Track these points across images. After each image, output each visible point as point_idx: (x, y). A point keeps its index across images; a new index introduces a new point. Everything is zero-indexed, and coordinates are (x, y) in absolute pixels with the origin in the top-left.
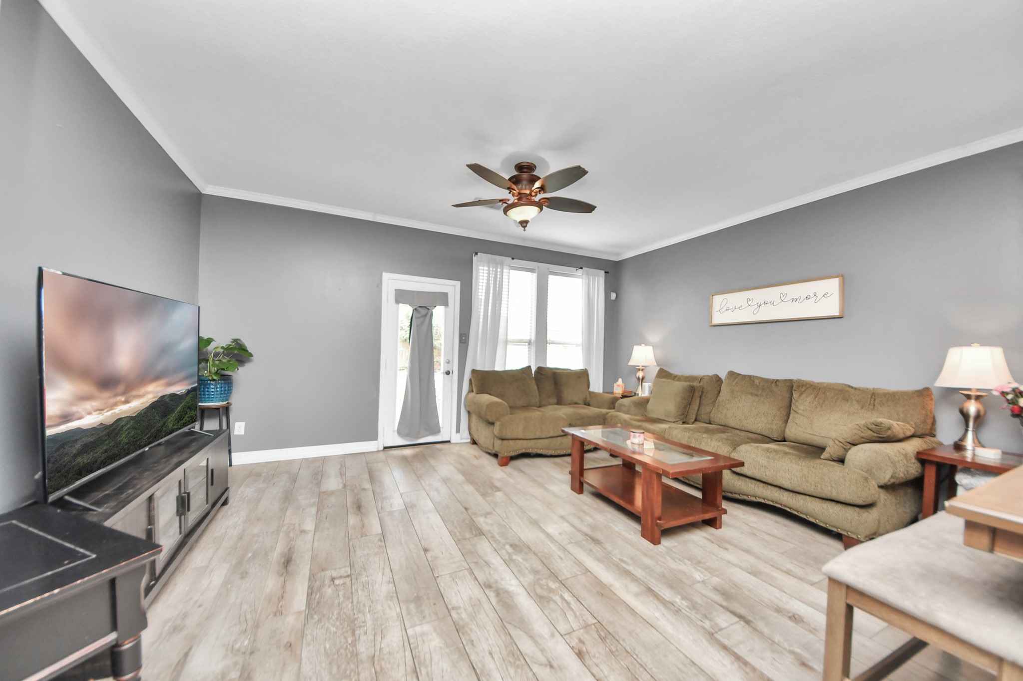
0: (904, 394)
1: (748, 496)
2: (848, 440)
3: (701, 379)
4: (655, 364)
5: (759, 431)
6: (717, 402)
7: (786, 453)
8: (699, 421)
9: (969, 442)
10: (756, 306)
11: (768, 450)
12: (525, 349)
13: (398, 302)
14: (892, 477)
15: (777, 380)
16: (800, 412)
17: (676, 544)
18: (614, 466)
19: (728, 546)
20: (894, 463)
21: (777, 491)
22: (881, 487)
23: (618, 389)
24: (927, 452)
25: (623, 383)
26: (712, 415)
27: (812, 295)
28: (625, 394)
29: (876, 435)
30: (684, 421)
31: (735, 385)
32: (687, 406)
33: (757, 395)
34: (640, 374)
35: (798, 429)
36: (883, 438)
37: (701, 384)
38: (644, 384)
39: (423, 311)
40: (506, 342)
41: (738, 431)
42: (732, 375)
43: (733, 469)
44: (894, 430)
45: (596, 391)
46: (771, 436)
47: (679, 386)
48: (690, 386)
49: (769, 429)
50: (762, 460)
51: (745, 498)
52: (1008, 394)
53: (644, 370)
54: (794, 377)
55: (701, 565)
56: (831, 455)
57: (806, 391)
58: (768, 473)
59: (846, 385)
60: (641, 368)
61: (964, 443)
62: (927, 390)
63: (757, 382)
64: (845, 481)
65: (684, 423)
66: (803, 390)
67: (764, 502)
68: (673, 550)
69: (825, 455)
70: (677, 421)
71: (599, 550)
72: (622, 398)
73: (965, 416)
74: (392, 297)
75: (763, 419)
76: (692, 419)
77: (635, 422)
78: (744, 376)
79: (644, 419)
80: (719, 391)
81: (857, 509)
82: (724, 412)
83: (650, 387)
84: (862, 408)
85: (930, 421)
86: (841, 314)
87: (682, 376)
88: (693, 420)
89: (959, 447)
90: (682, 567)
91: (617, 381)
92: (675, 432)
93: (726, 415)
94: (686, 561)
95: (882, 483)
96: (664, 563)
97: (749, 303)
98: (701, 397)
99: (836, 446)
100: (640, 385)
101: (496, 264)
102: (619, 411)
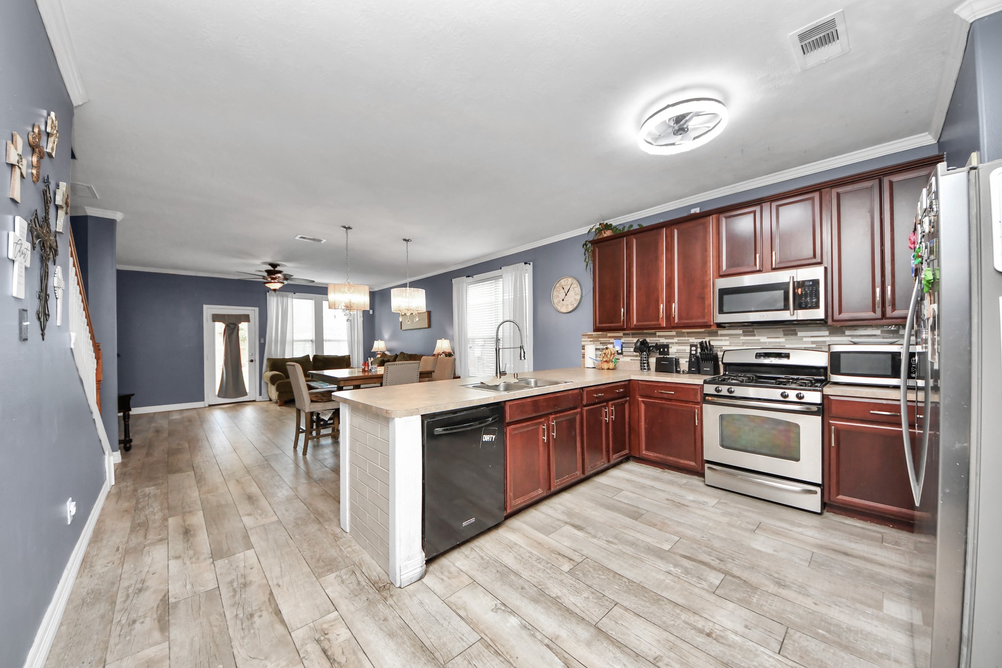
12: (309, 344)
13: (214, 321)
39: (232, 326)
40: (293, 341)
60: (379, 353)
74: (210, 318)
101: (283, 296)
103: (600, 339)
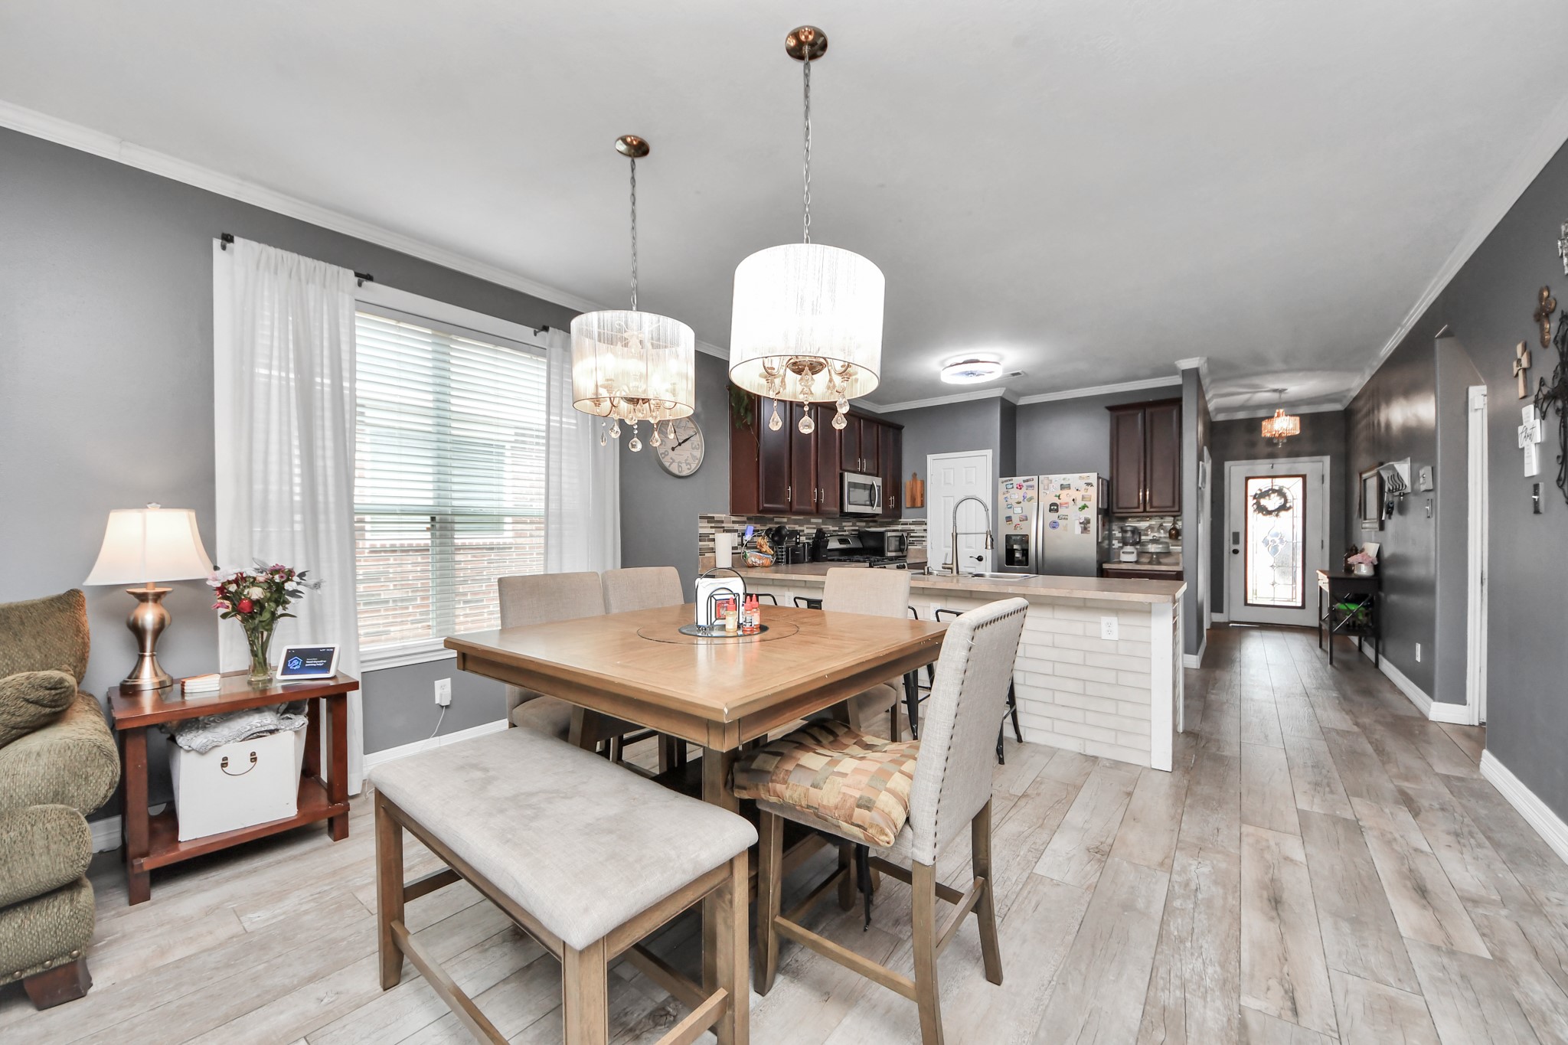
0: (29, 608)
9: (147, 677)
61: (137, 682)
62: (73, 593)
73: (138, 632)
89: (129, 689)
95: (91, 809)
103: (723, 525)
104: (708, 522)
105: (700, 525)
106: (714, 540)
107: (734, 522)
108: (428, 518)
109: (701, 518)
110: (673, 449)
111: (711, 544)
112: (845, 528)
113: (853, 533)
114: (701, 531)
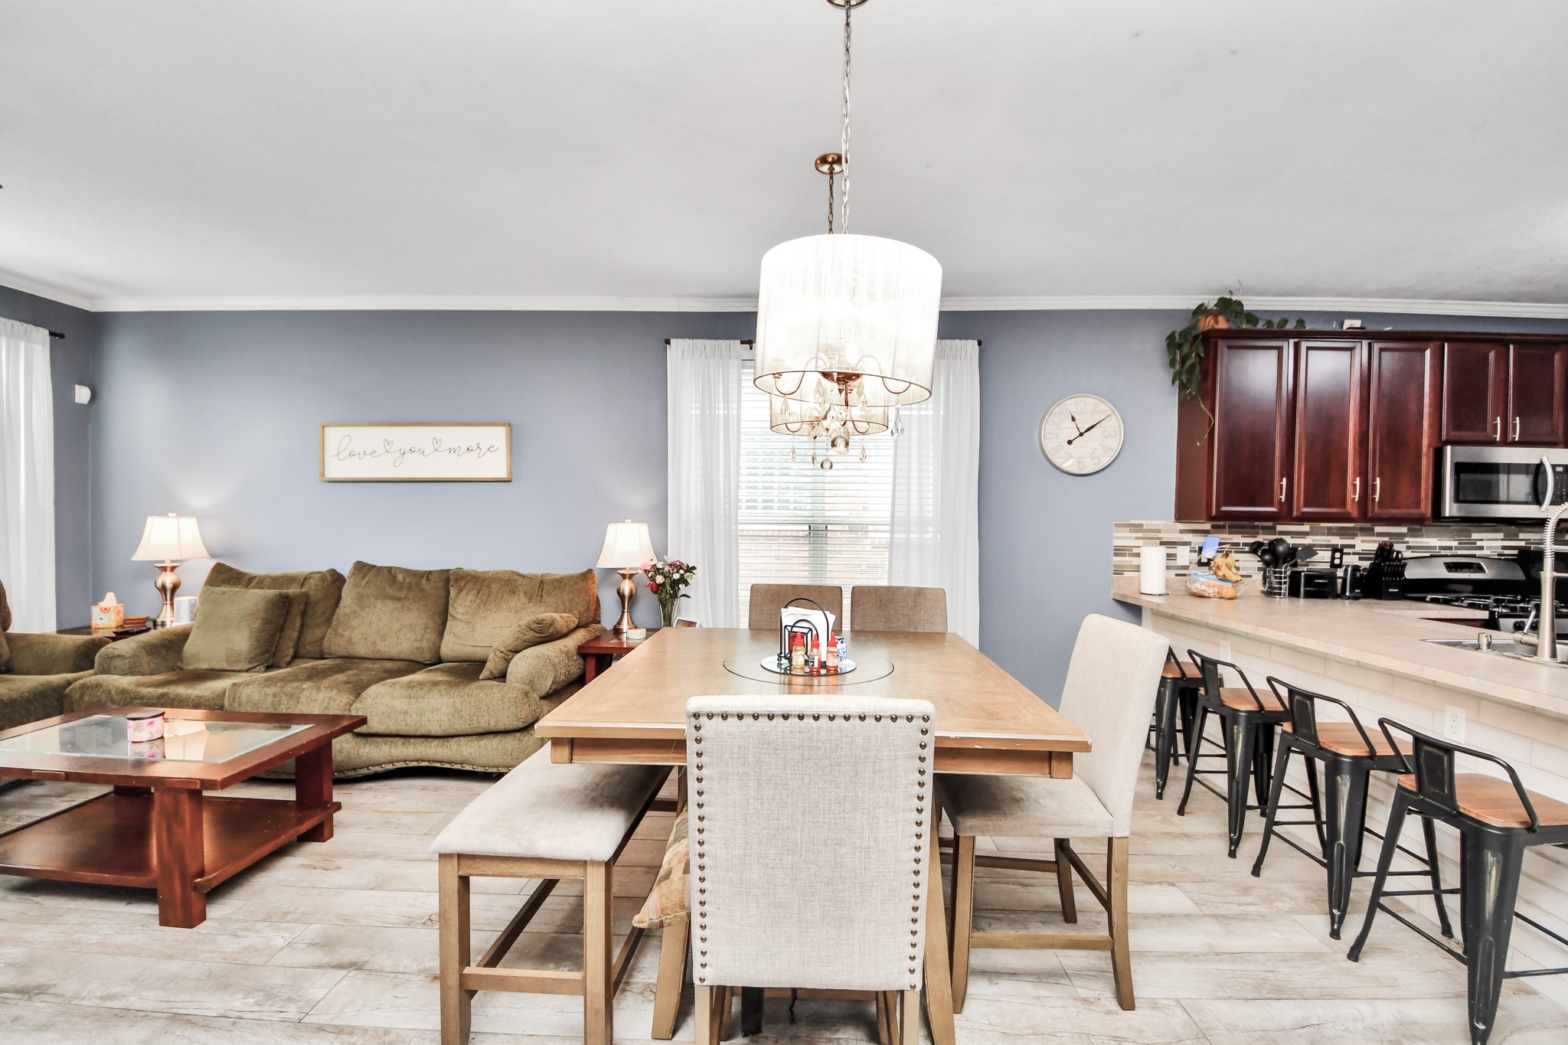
0: (571, 578)
1: (380, 765)
2: (510, 648)
3: (305, 579)
4: (205, 553)
5: (403, 656)
6: (334, 617)
7: (435, 684)
8: (303, 657)
9: (625, 626)
10: (398, 454)
11: (410, 686)
14: (553, 683)
15: (430, 572)
16: (458, 617)
17: (242, 903)
18: (91, 801)
19: (340, 862)
20: (554, 666)
21: (423, 743)
22: (543, 698)
23: (105, 616)
24: (587, 645)
25: (118, 603)
26: (326, 643)
27: (475, 447)
28: (128, 628)
29: (538, 635)
30: (270, 664)
31: (365, 585)
32: (275, 634)
33: (399, 599)
34: (168, 579)
35: (456, 643)
36: (546, 636)
37: (303, 590)
38: (176, 599)
41: (369, 662)
42: (361, 568)
43: (356, 731)
44: (556, 625)
45: (34, 629)
46: (421, 659)
47: (254, 599)
48: (281, 595)
49: (417, 649)
50: (401, 704)
51: (378, 769)
52: (649, 572)
53: (176, 571)
54: (451, 565)
55: (289, 918)
56: (491, 672)
57: (467, 586)
58: (409, 721)
59: (513, 572)
60: (169, 564)
61: (621, 627)
62: (590, 571)
63: (400, 577)
64: (504, 702)
65: (269, 668)
66: (462, 585)
67: (405, 766)
68: (234, 917)
69: (485, 673)
70: (255, 667)
71: (42, 1005)
72: (114, 639)
73: (621, 596)
75: (409, 635)
76: (287, 656)
77: (150, 690)
78: (380, 569)
79: (176, 677)
80: (339, 599)
81: (518, 735)
82: (347, 634)
83: (192, 606)
84: (530, 601)
85: (593, 608)
86: (509, 476)
87: (267, 577)
88: (288, 659)
89: (617, 632)
90: (252, 939)
91: (102, 599)
92: (246, 692)
93: (350, 641)
94: (259, 925)
95: (543, 692)
96: (211, 952)
97: (388, 447)
98: (303, 614)
99: (497, 659)
100: (169, 602)
102: (105, 671)
103: (1160, 535)
104: (1131, 531)
105: (1116, 535)
106: (1138, 555)
107: (1181, 531)
108: (807, 528)
109: (1117, 525)
110: (1070, 442)
111: (1135, 561)
112: (1479, 544)
113: (1506, 552)
114: (1118, 543)
